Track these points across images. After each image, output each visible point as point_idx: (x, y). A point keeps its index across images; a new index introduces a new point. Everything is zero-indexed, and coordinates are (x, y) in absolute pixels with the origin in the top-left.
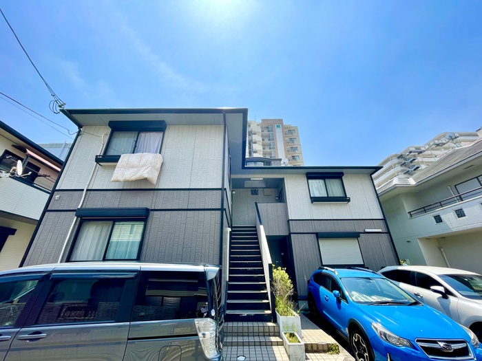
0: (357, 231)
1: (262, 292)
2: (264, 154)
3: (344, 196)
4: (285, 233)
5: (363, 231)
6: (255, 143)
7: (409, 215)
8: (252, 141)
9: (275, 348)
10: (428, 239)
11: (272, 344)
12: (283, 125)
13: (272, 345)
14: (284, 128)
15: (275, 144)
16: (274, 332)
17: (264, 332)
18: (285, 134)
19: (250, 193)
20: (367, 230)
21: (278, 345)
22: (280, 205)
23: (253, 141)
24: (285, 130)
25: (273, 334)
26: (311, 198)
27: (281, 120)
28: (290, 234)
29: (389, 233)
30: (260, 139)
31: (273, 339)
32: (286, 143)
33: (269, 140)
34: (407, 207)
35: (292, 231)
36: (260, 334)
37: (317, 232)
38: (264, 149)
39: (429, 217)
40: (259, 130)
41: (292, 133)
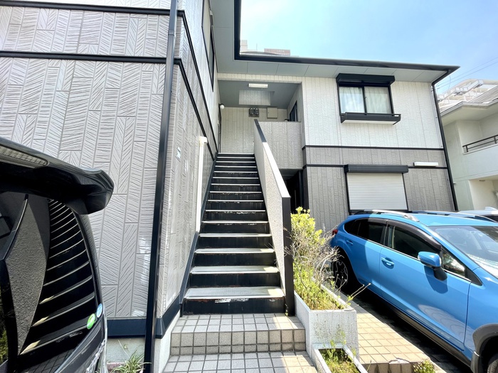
0: (403, 164)
1: (264, 251)
3: (390, 113)
4: (298, 166)
5: (411, 165)
10: (482, 180)
16: (294, 343)
17: (269, 344)
19: (247, 114)
20: (418, 164)
22: (292, 125)
25: (290, 346)
26: (341, 115)
28: (305, 167)
29: (448, 168)
35: (308, 163)
36: (260, 348)
37: (345, 164)
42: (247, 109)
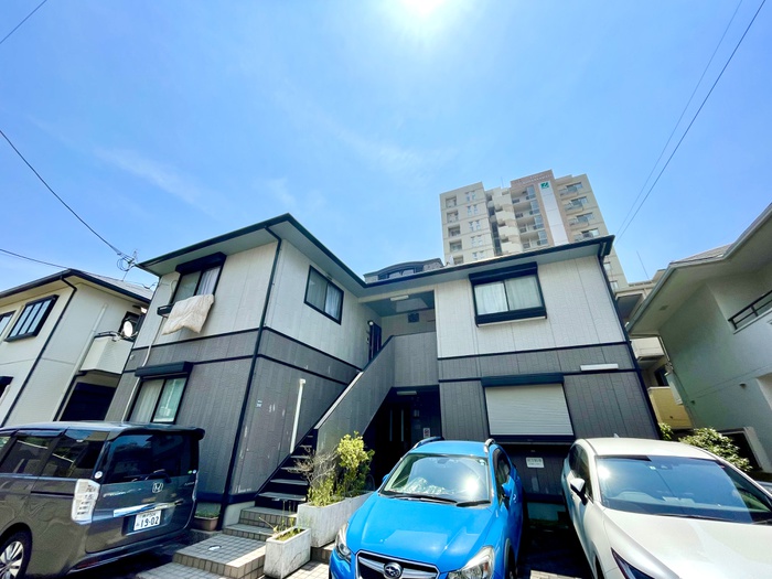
2: (525, 241)
3: (540, 305)
4: (433, 382)
6: (503, 225)
7: (731, 326)
8: (496, 223)
12: (553, 181)
14: (557, 184)
15: (542, 218)
18: (560, 197)
19: (407, 320)
20: (584, 368)
23: (499, 222)
24: (561, 188)
27: (550, 172)
28: (438, 382)
30: (512, 216)
32: (565, 212)
33: (531, 213)
34: (725, 307)
35: (441, 378)
37: (484, 376)
38: (521, 231)
40: (508, 200)
41: (576, 190)
42: (406, 315)
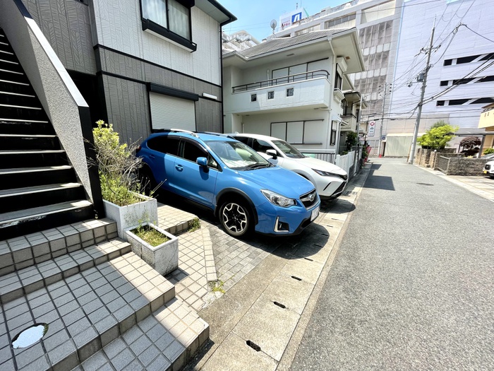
0: (196, 92)
3: (189, 40)
4: (89, 70)
5: (201, 95)
7: (232, 90)
9: (117, 263)
10: (238, 115)
11: (108, 257)
13: (109, 260)
16: (106, 235)
17: (81, 243)
20: (205, 95)
21: (121, 255)
25: (103, 238)
26: (142, 19)
28: (99, 74)
29: (221, 102)
31: (108, 248)
34: (233, 80)
35: (104, 69)
37: (147, 81)
39: (247, 95)
